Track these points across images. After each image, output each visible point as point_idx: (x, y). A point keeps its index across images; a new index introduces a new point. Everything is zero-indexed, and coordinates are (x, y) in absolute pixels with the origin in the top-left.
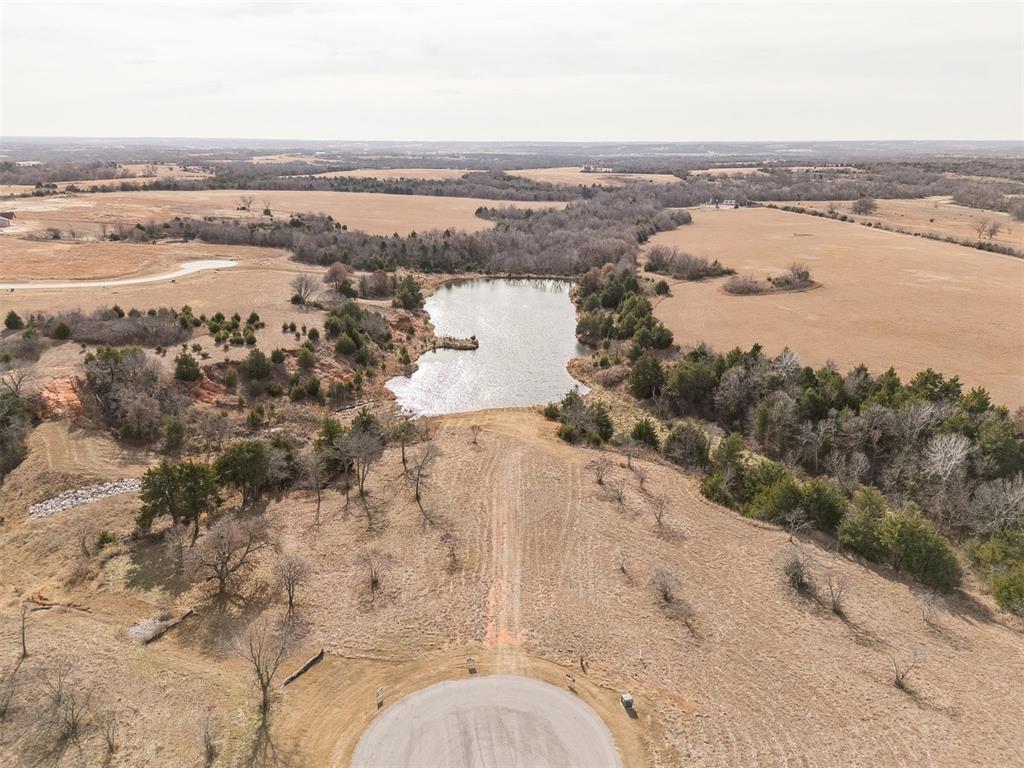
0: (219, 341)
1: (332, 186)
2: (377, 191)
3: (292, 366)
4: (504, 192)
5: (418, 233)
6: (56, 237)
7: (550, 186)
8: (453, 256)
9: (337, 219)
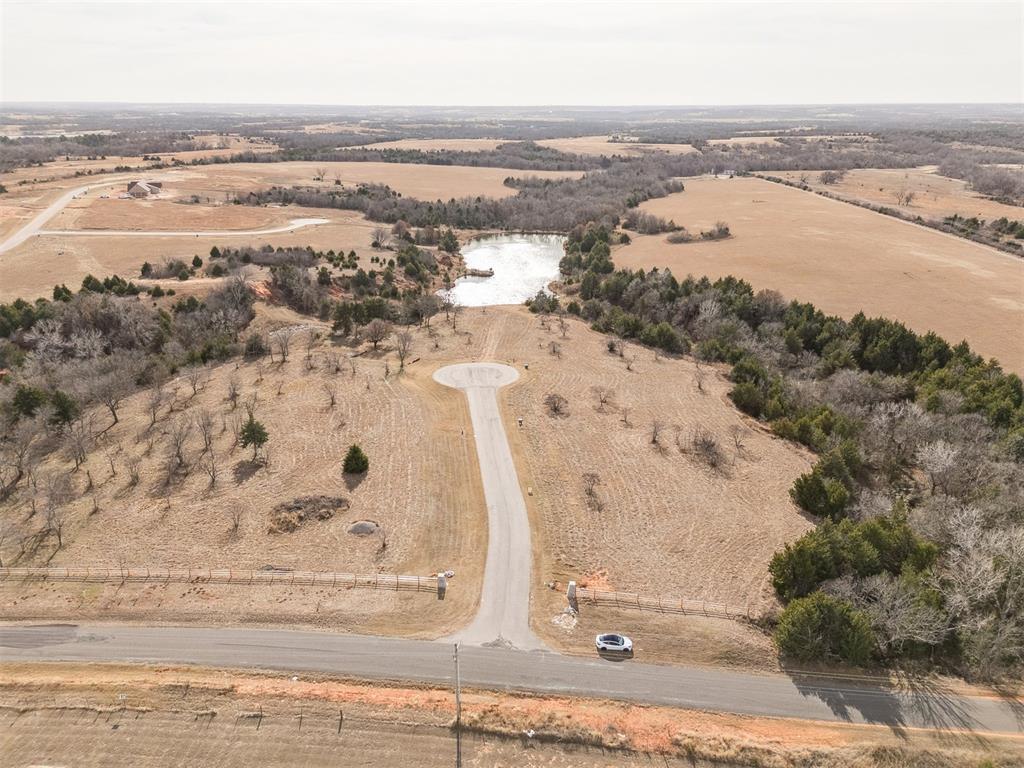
0: (336, 266)
1: (382, 157)
2: (421, 162)
3: (380, 280)
4: (531, 163)
5: (456, 199)
6: (197, 202)
7: (574, 156)
8: (482, 217)
9: (393, 188)
